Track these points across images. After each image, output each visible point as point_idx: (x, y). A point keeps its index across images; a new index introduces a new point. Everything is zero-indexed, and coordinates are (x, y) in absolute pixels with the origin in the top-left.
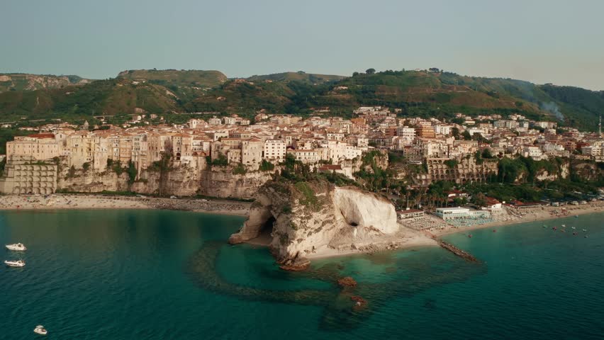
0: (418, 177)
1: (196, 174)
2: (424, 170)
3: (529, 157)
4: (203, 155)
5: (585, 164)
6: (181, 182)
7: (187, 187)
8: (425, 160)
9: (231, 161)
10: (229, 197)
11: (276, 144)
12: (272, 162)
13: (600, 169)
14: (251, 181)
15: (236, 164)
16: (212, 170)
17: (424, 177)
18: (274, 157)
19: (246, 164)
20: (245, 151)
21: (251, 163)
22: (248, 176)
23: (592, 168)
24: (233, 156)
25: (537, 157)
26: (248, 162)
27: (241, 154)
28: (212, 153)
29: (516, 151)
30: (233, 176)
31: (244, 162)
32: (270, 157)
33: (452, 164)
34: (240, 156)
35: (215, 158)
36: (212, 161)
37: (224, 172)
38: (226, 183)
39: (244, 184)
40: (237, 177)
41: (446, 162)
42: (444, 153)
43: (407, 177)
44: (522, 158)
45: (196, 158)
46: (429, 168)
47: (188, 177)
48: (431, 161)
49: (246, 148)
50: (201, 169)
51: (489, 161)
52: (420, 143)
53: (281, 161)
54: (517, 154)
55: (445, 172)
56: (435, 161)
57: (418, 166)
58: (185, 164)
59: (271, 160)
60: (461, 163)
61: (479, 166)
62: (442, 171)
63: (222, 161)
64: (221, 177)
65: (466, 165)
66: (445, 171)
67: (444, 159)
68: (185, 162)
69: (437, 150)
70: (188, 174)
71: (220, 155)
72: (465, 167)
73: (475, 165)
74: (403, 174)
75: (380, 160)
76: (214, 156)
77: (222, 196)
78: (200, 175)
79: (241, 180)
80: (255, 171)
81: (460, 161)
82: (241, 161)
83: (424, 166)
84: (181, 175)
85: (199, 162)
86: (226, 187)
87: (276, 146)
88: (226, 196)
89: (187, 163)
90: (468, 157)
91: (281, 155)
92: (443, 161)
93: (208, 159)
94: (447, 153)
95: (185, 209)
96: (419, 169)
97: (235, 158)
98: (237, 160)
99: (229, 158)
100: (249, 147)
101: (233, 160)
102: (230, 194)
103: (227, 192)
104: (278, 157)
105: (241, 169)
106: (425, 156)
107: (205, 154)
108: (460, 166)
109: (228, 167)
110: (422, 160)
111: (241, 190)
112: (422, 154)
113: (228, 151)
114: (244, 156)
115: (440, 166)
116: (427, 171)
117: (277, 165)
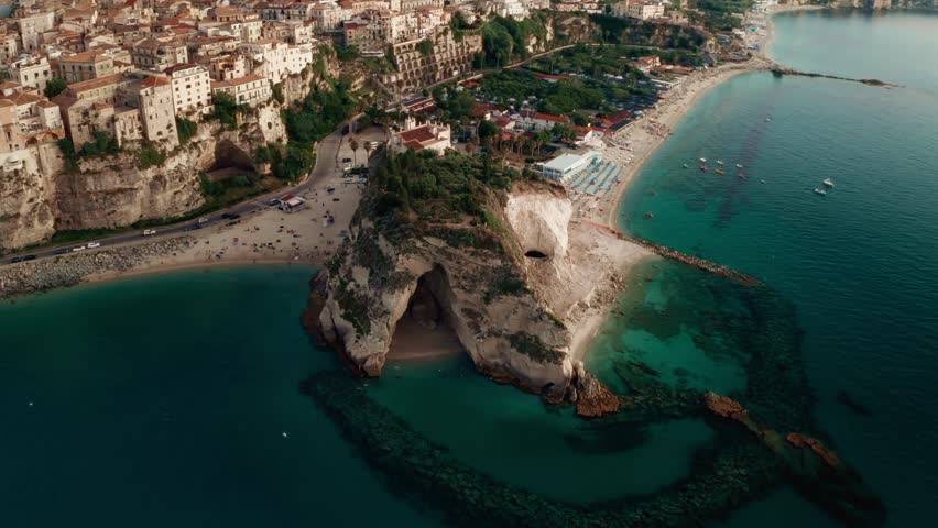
0: (386, 81)
1: (44, 188)
2: (391, 65)
3: (510, 17)
4: (50, 138)
5: (575, 18)
6: (17, 215)
7: (36, 222)
8: (390, 47)
9: (125, 141)
10: (139, 222)
11: (192, 77)
12: (192, 118)
13: (593, 24)
14: (179, 175)
15: (137, 146)
16: (83, 168)
17: (394, 79)
18: (191, 107)
19: (157, 138)
20: (149, 111)
21: (166, 133)
22: (171, 165)
23: (583, 23)
24: (126, 127)
25: (519, 16)
26: (159, 133)
27: (141, 118)
28: (74, 130)
29: (490, 9)
30: (141, 174)
31: (152, 136)
32: (185, 109)
33: (425, 47)
34: (139, 124)
35: (82, 142)
36: (77, 150)
37: (116, 168)
38: (129, 192)
39: (168, 185)
40: (150, 173)
41: (418, 45)
42: (414, 31)
43: (368, 83)
44: (499, 19)
45: (34, 149)
46: (399, 60)
47: (31, 200)
48: (398, 49)
49: (151, 104)
50: (50, 172)
51: (471, 35)
52: (377, 17)
53: (206, 110)
54: (492, 13)
55: (419, 64)
56: (404, 47)
57: (378, 60)
58: (16, 171)
59: (188, 114)
60: (437, 44)
61: (459, 44)
62: (416, 63)
63: (104, 145)
64: (112, 181)
65: (444, 46)
66: (419, 61)
67: (414, 41)
68: (12, 168)
69: (403, 28)
70: (29, 193)
71: (94, 132)
72: (442, 49)
73: (453, 42)
74: (362, 79)
75: (329, 61)
76: (80, 137)
77: (123, 223)
78: (53, 187)
79: (158, 178)
80: (177, 151)
81: (434, 40)
82: (144, 133)
83: (390, 57)
84: (14, 200)
85: (43, 158)
86: (131, 202)
87: (192, 82)
88: (132, 221)
89: (19, 167)
90: (445, 33)
91: (204, 99)
92: (414, 45)
93: (65, 145)
94: (416, 30)
95: (64, 282)
96: (384, 66)
97: (132, 131)
98: (136, 135)
99: (119, 136)
100: (156, 101)
101: (128, 136)
102: (139, 214)
103: (132, 211)
104: (199, 104)
105: (150, 154)
106: (389, 40)
107: (55, 136)
108: (436, 49)
109: (122, 157)
110: (382, 47)
111: (163, 199)
112: (383, 38)
113: (113, 120)
114: (149, 123)
115: (411, 55)
116: (396, 66)
117: (200, 121)
